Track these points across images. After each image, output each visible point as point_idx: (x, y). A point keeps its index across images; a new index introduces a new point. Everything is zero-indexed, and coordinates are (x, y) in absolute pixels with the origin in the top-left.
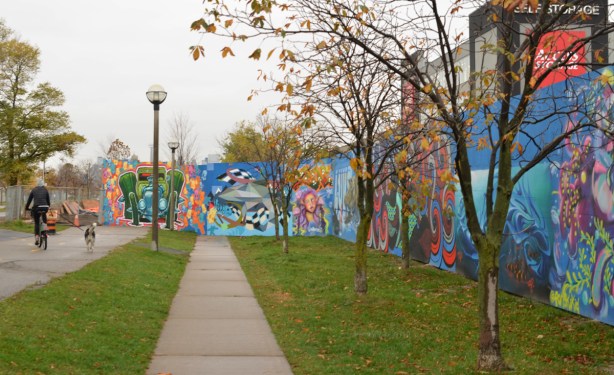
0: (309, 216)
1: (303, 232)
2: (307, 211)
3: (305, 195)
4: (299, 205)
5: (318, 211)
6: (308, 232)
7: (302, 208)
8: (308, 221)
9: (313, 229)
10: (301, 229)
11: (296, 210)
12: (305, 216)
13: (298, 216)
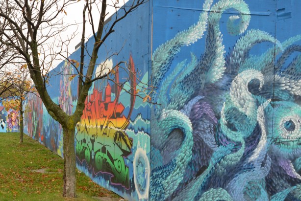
0: (13, 123)
1: (11, 130)
2: (12, 121)
3: (11, 113)
4: (9, 118)
5: (17, 121)
6: (12, 131)
7: (10, 119)
8: (12, 126)
9: (15, 129)
10: (10, 129)
11: (8, 120)
12: (11, 123)
13: (8, 123)
